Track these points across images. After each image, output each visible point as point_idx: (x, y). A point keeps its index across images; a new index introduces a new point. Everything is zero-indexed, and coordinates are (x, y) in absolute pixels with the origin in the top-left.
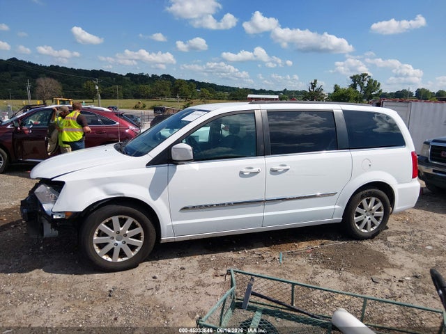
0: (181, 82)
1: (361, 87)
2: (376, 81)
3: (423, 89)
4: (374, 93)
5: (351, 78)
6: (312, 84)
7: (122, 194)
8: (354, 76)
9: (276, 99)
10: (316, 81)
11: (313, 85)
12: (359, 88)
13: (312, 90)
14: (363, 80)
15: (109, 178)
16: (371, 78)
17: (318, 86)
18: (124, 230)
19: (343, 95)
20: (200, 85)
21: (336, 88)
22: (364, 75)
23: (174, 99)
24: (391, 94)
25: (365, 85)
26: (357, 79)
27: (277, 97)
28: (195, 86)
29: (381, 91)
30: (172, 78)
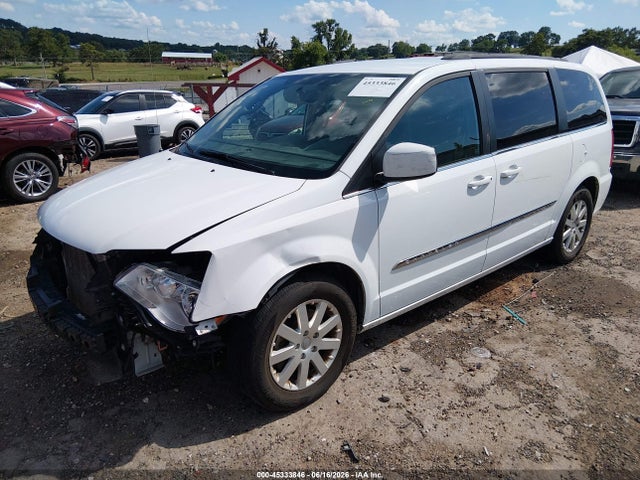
0: (39, 33)
1: (328, 40)
2: (346, 32)
3: (401, 43)
4: (344, 49)
5: (314, 26)
6: (260, 35)
7: (317, 258)
8: (318, 24)
9: (209, 59)
10: (266, 31)
11: (263, 37)
12: (325, 42)
13: (262, 45)
14: (330, 30)
15: (288, 229)
16: (340, 26)
17: (270, 39)
18: (315, 325)
19: (308, 53)
20: (76, 38)
21: (295, 43)
22: (330, 22)
23: (31, 64)
24: (363, 50)
25: (333, 38)
26: (321, 28)
27: (209, 56)
28: (67, 39)
29: (353, 45)
30: (17, 26)
